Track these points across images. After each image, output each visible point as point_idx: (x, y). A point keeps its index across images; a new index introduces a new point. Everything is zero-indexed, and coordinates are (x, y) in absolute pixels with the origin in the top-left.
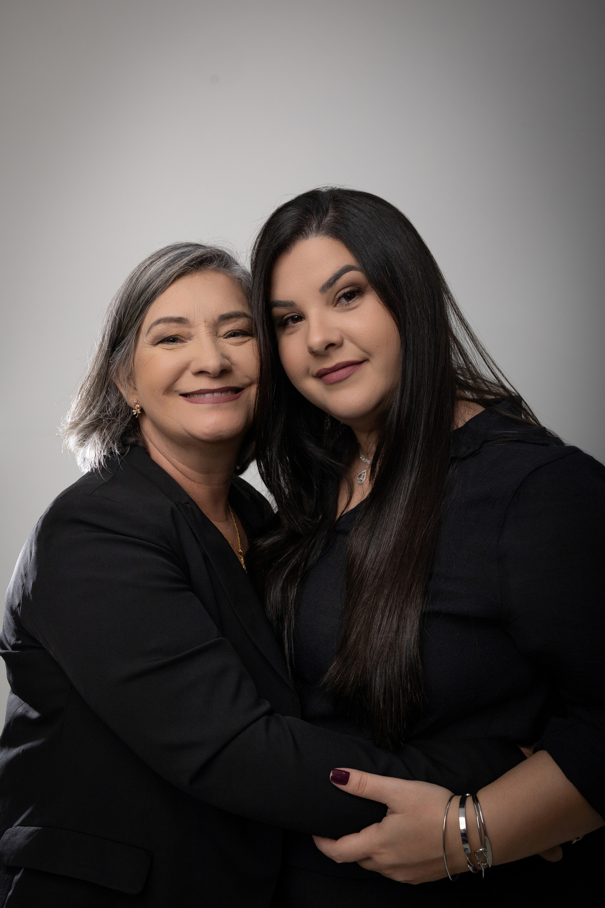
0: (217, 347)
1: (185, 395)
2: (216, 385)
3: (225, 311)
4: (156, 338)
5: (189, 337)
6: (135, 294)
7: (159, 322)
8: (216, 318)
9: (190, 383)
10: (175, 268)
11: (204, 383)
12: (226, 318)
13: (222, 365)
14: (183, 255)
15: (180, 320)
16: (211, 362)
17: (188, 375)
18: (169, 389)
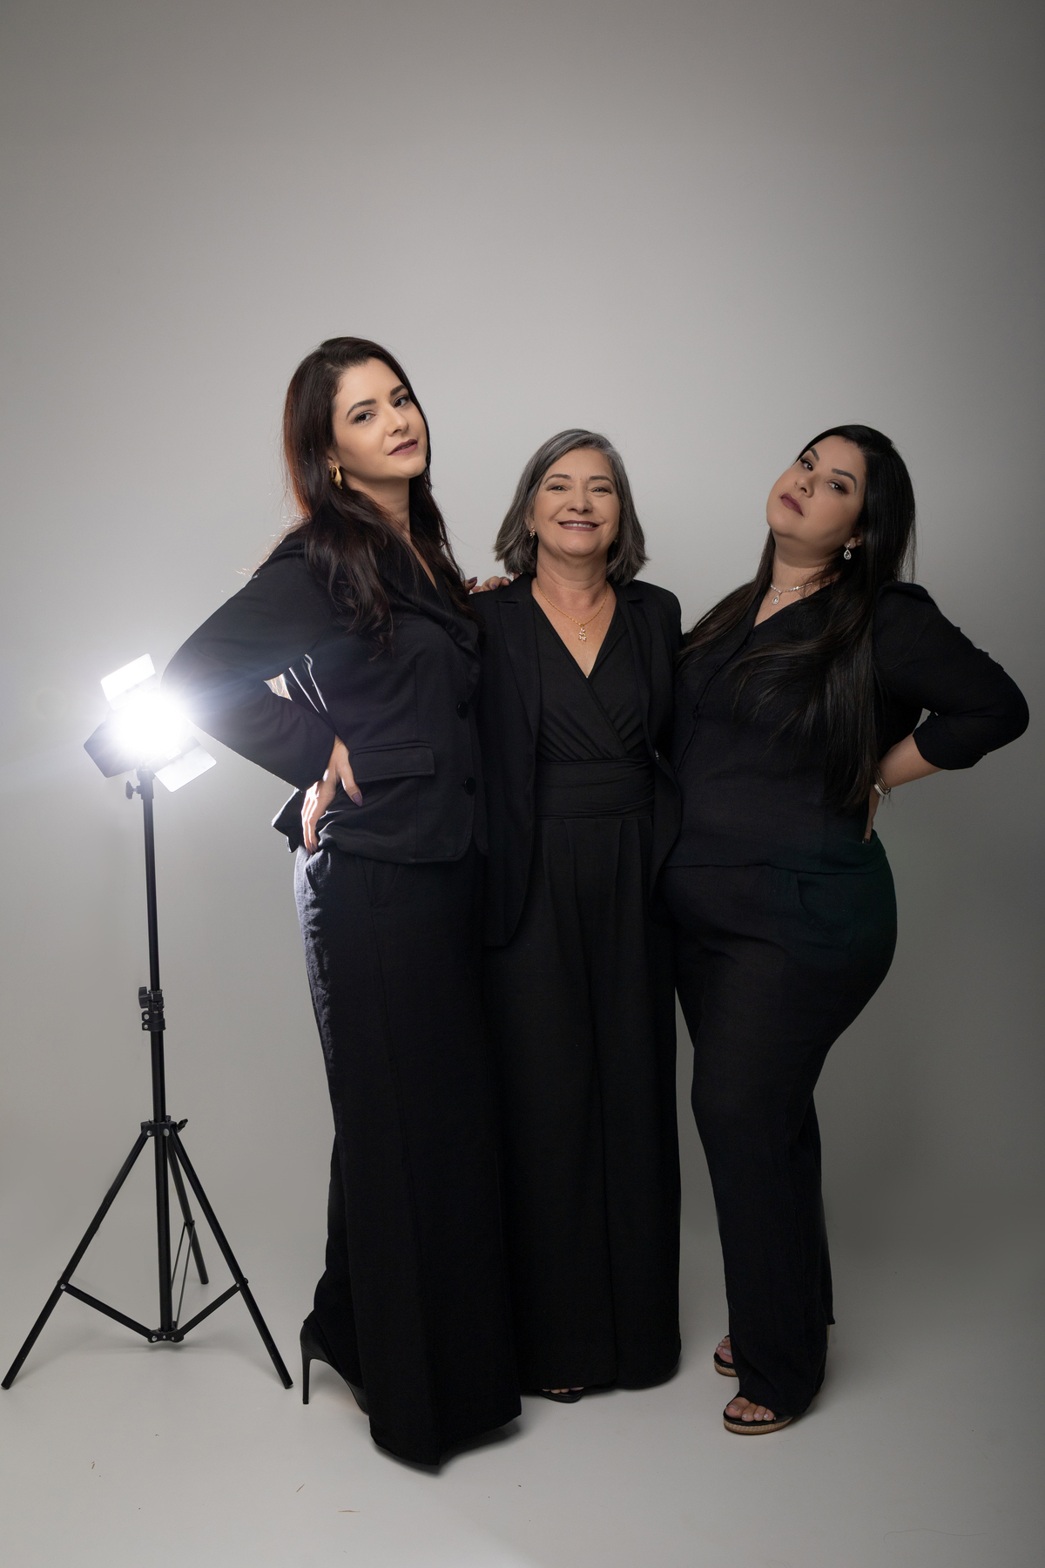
0: (585, 496)
1: (561, 523)
2: (581, 518)
3: (595, 474)
4: (549, 486)
5: (570, 488)
6: (545, 456)
7: (553, 476)
8: (588, 478)
9: (565, 516)
10: (568, 445)
11: (574, 517)
12: (594, 478)
13: (585, 507)
14: (577, 436)
15: (565, 477)
16: (580, 505)
17: (565, 509)
18: (552, 518)
